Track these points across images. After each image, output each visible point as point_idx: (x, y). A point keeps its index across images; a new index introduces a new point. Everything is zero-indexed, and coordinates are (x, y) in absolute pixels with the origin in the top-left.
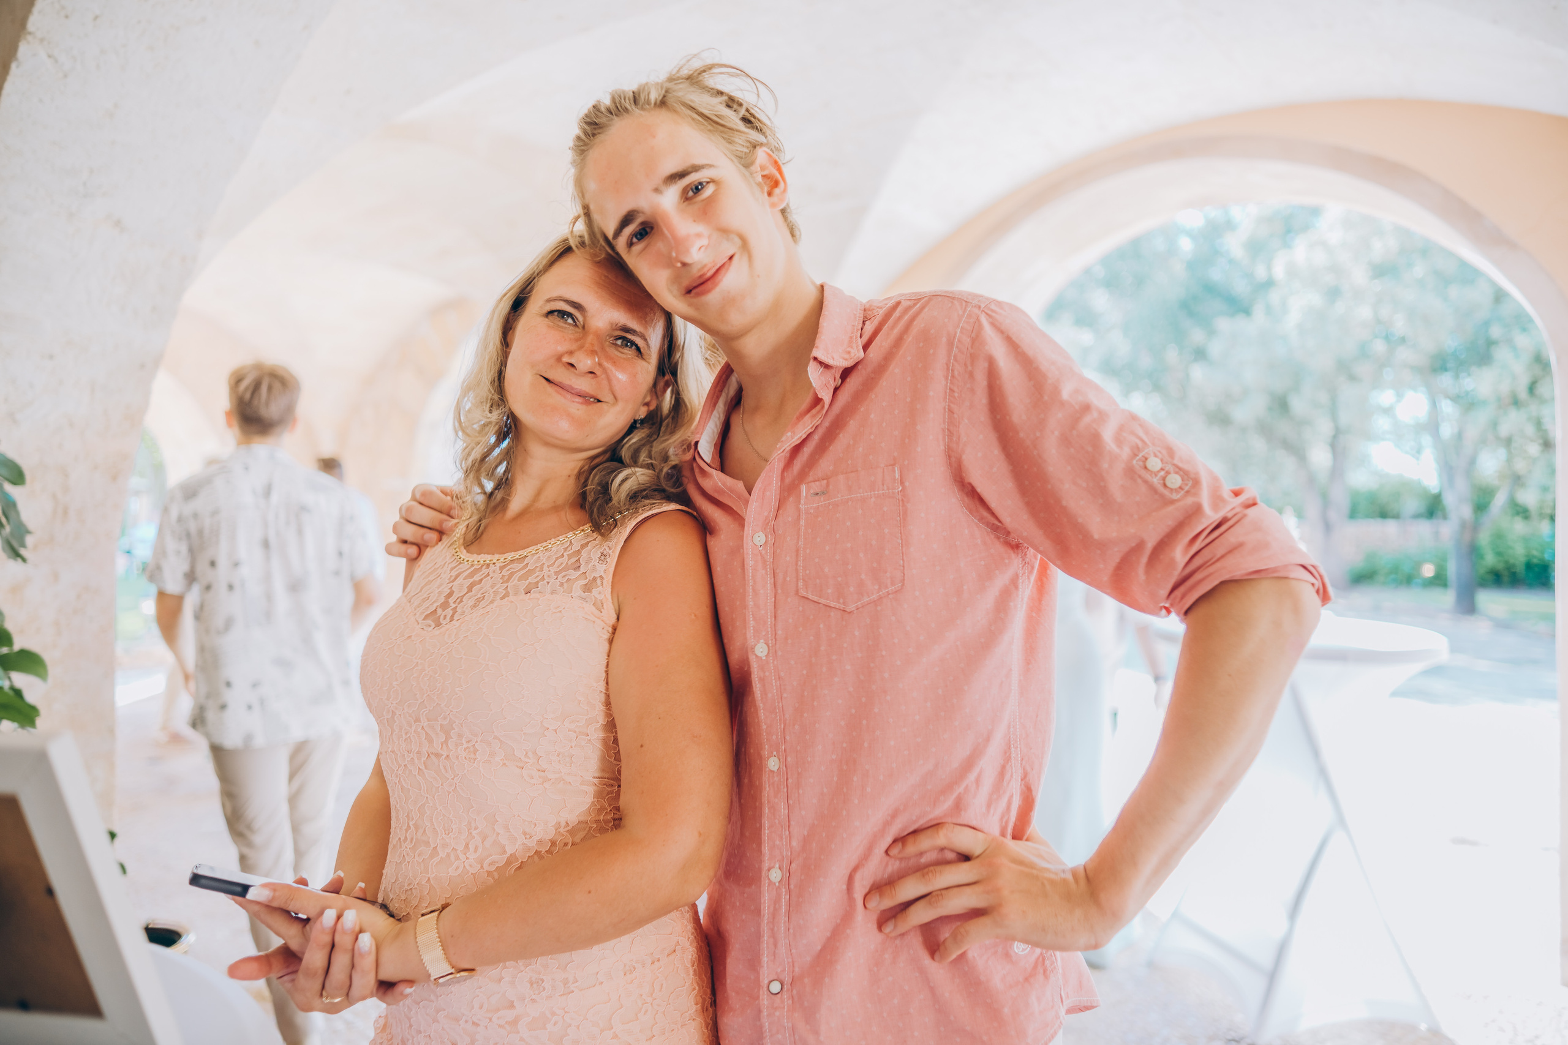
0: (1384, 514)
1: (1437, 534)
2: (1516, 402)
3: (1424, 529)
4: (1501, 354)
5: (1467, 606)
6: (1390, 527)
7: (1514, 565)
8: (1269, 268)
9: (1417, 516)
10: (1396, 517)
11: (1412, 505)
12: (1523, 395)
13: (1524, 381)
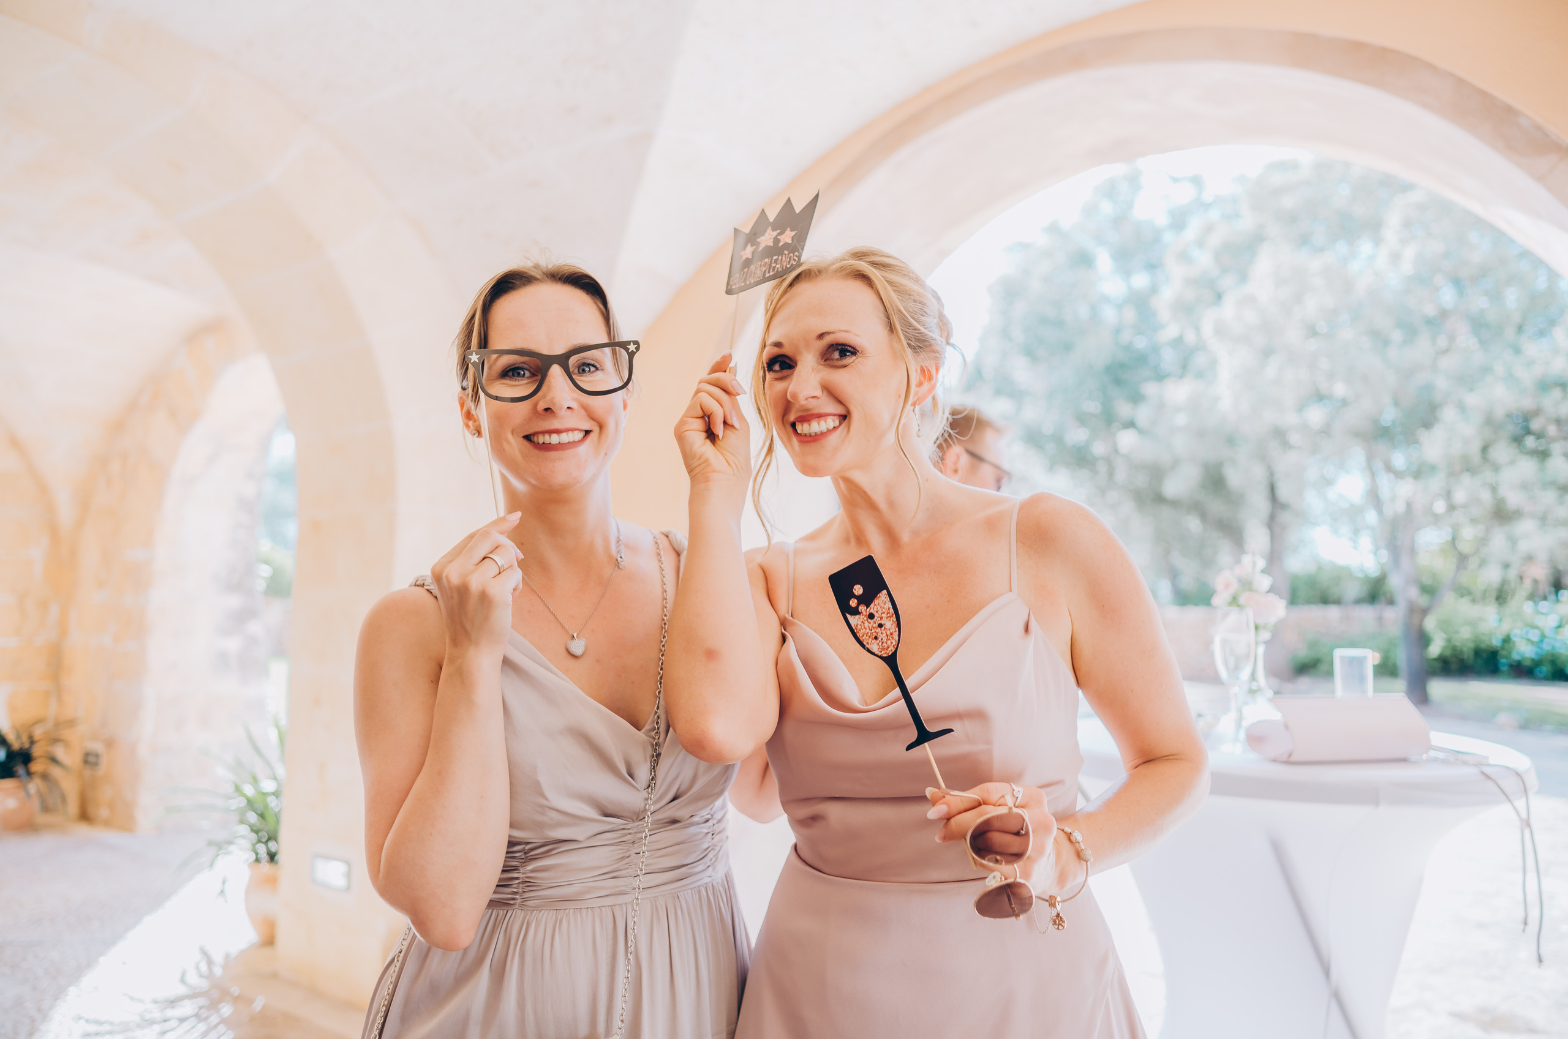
0: (1325, 600)
1: (1380, 619)
2: (1469, 468)
3: (1367, 614)
4: (1449, 414)
5: (1420, 696)
6: (1333, 613)
7: (1462, 652)
8: (1197, 329)
9: (1359, 601)
10: (1338, 602)
11: (1353, 590)
12: (1476, 458)
13: (1475, 448)
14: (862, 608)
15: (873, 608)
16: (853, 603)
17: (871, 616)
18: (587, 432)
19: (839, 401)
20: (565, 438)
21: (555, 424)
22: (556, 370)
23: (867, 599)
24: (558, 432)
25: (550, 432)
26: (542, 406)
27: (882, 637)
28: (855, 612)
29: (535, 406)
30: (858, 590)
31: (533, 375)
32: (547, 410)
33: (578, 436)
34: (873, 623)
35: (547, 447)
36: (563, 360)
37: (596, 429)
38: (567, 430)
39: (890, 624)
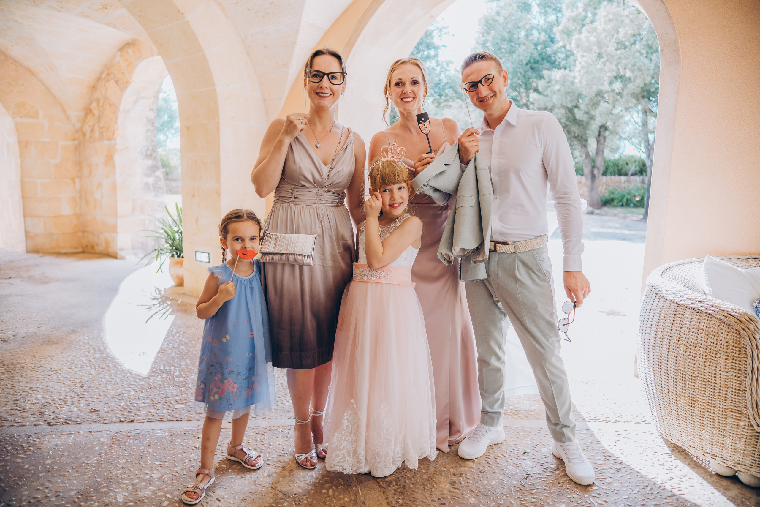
0: (620, 173)
9: (635, 174)
14: (423, 123)
15: (425, 123)
16: (421, 122)
17: (425, 125)
18: (330, 95)
19: (414, 94)
20: (325, 95)
21: (323, 91)
22: (326, 77)
23: (424, 121)
24: (323, 93)
25: (321, 93)
26: (320, 86)
27: (426, 130)
28: (421, 124)
29: (319, 85)
30: (423, 119)
31: (320, 78)
32: (321, 87)
33: (329, 95)
34: (425, 127)
35: (321, 96)
36: (328, 75)
37: (333, 94)
38: (325, 93)
39: (428, 127)
